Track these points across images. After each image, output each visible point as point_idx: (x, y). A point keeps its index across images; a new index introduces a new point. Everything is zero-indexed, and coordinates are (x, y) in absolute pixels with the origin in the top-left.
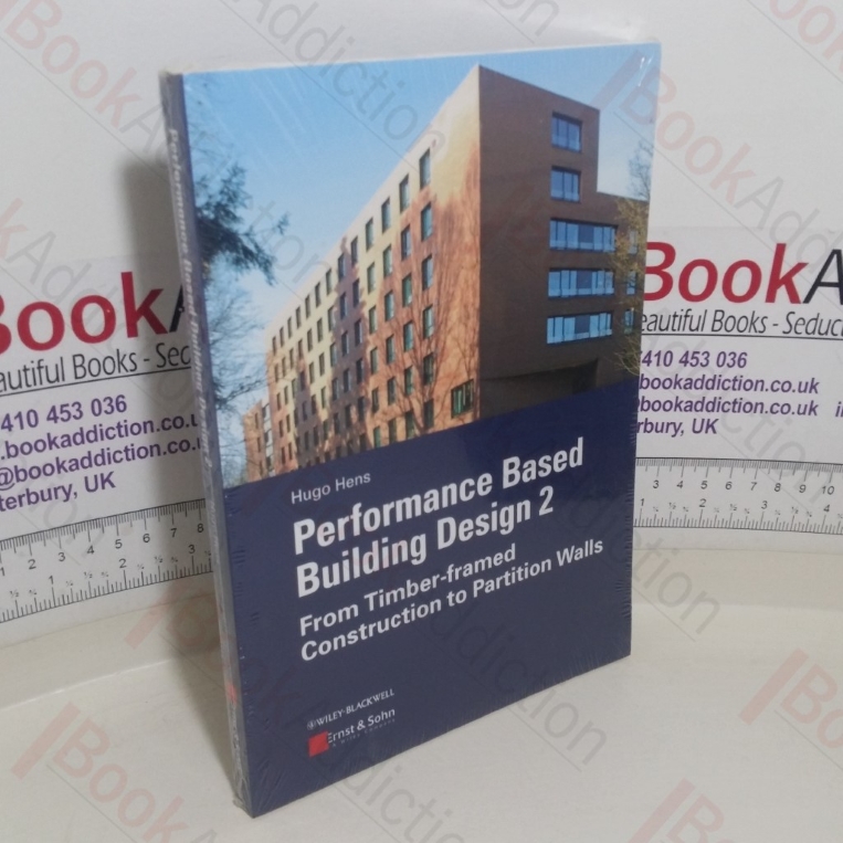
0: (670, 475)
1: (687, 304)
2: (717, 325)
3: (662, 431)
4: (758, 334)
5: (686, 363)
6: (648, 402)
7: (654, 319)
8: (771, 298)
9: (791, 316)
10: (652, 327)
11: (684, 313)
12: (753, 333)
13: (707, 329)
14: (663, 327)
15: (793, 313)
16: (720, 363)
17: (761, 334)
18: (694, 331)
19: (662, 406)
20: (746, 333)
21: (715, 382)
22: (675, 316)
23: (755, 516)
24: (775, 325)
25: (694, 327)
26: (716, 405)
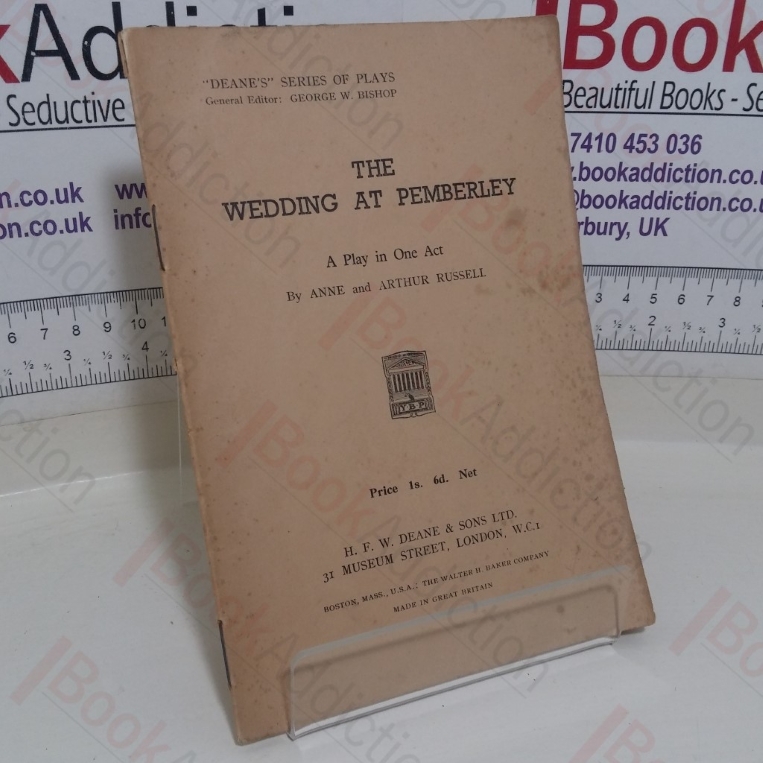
0: (615, 287)
1: (633, 75)
2: (667, 101)
3: (604, 233)
4: (714, 112)
5: (631, 148)
6: (589, 196)
7: (593, 92)
8: (729, 66)
9: (752, 88)
10: (592, 102)
11: (628, 86)
12: (708, 110)
13: (656, 107)
14: (605, 103)
15: (755, 85)
16: (671, 149)
17: (718, 112)
18: (641, 109)
19: (605, 202)
20: (700, 110)
21: (664, 173)
22: (618, 89)
23: (712, 335)
24: (734, 100)
25: (640, 103)
26: (667, 202)
